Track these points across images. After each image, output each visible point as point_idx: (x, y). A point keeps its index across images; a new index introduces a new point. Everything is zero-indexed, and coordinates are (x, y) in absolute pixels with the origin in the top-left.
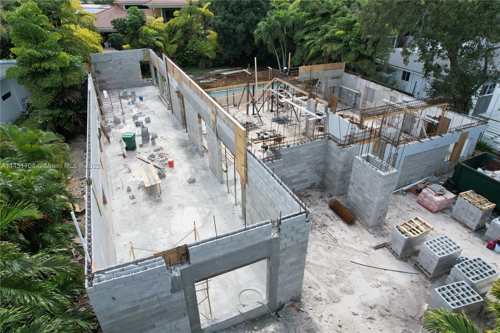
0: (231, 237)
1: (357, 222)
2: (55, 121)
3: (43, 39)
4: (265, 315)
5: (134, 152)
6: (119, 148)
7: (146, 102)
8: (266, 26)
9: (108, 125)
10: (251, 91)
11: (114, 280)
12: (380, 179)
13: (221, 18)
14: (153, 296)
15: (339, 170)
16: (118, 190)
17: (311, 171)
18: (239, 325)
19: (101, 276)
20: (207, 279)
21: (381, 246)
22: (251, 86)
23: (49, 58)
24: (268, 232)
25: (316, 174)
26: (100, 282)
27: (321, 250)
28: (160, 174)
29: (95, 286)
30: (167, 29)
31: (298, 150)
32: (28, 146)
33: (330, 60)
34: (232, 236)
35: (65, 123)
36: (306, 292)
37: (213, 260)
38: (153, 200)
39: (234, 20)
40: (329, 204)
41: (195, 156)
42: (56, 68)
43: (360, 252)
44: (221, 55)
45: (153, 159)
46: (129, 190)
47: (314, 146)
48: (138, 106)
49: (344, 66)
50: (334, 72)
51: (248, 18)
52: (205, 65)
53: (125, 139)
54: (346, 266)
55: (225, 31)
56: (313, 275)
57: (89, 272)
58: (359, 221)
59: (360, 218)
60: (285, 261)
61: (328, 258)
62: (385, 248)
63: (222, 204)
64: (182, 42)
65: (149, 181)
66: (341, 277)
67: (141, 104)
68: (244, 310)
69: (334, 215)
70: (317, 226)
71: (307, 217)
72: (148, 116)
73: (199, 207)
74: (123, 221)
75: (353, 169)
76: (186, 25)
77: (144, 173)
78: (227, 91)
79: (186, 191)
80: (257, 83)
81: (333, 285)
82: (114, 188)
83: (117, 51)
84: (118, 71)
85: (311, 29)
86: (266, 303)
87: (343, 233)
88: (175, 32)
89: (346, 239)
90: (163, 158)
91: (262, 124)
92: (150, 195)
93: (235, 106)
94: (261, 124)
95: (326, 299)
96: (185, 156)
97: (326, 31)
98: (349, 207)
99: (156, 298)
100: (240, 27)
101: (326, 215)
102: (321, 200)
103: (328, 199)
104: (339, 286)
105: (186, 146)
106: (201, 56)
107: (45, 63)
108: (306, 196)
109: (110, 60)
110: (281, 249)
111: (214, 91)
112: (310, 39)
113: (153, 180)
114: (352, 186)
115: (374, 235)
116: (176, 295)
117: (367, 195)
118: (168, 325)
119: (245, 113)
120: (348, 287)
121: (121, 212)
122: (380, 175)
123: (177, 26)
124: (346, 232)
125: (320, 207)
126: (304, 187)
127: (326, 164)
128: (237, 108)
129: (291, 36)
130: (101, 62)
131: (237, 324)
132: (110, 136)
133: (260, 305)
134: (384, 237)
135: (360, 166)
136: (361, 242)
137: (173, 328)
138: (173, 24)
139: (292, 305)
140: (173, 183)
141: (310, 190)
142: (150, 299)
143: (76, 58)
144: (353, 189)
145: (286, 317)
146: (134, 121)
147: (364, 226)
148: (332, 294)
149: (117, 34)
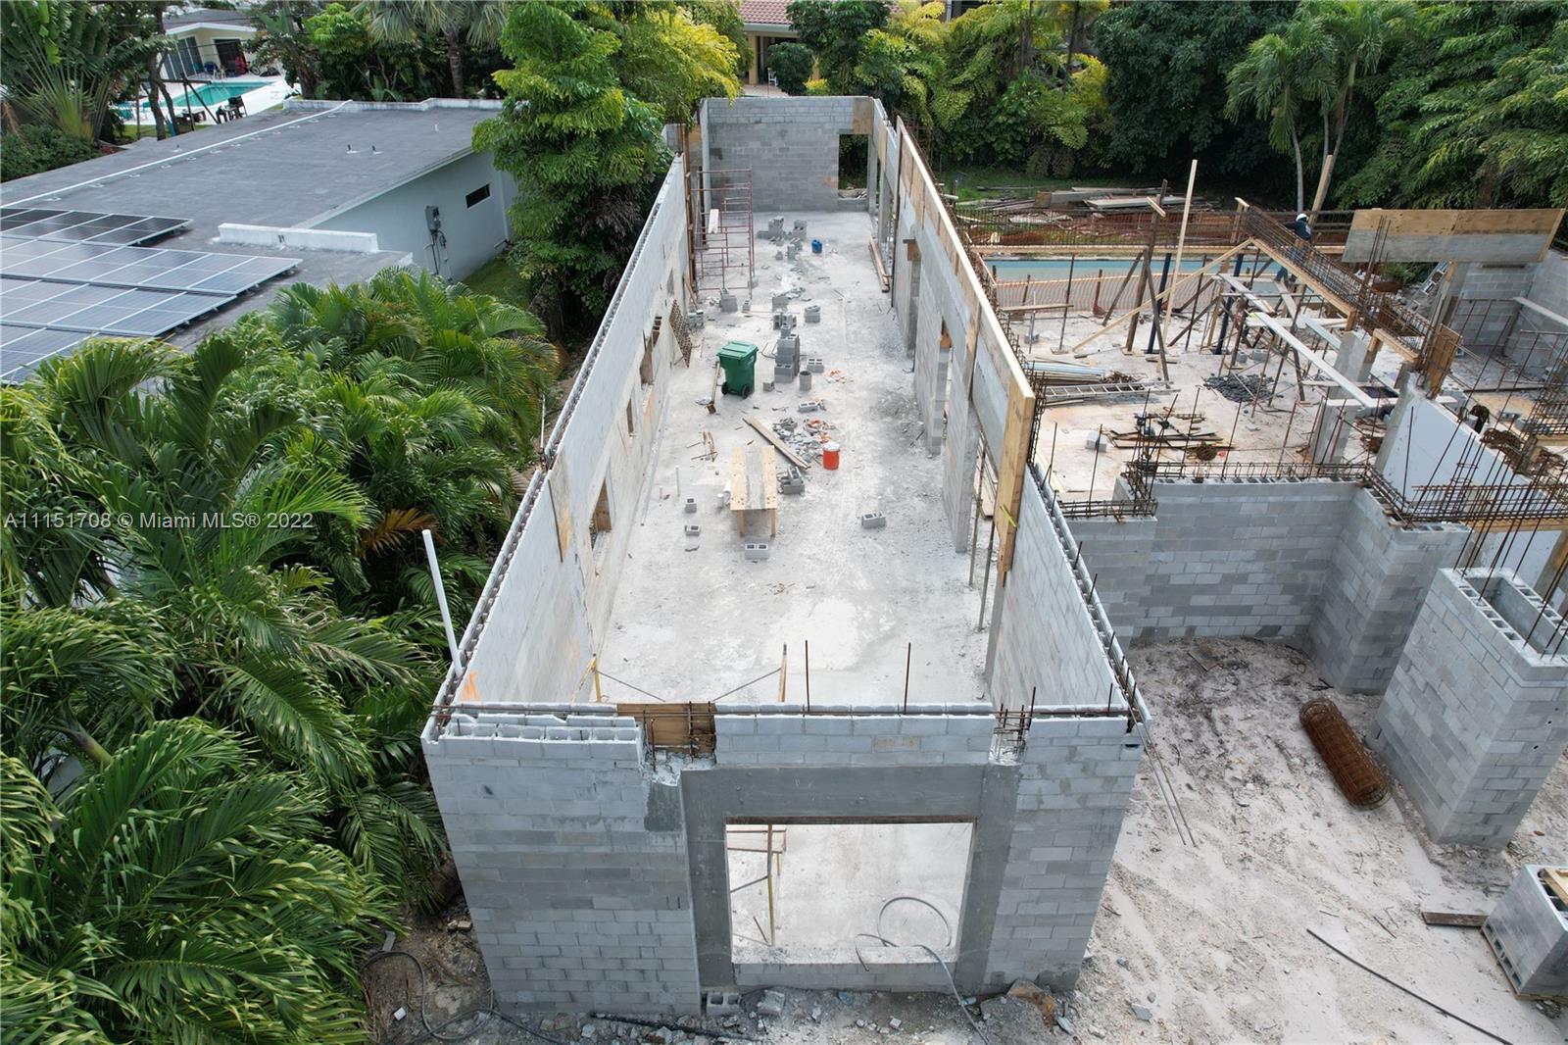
0: (852, 721)
1: (1390, 805)
2: (563, 279)
3: (575, 49)
4: (939, 994)
5: (744, 401)
6: (705, 379)
7: (828, 259)
8: (1281, 54)
9: (699, 311)
10: (1157, 273)
11: (493, 741)
12: (1515, 675)
13: (1129, 15)
14: (596, 820)
15: (1373, 604)
16: (663, 502)
17: (1272, 584)
18: (850, 995)
19: (470, 722)
20: (770, 822)
21: (1460, 921)
22: (1160, 254)
23: (576, 103)
24: (976, 741)
25: (1289, 597)
26: (460, 735)
27: (1211, 857)
28: (789, 483)
29: (444, 741)
30: (951, 40)
31: (1232, 500)
32: (451, 334)
33: (1507, 196)
34: (855, 718)
35: (587, 287)
36: (1102, 974)
37: (788, 775)
38: (743, 553)
39: (1173, 26)
40: (1303, 711)
41: (911, 450)
42: (588, 132)
43: (1362, 912)
44: (1108, 139)
45: (787, 433)
46: (691, 509)
47: (1297, 499)
48: (800, 270)
49: (1556, 225)
50: (1501, 243)
51: (1225, 18)
52: (1046, 168)
53: (725, 361)
54: (1286, 941)
55: (1132, 60)
56: (1151, 928)
57: (446, 701)
58: (1400, 803)
59: (1407, 793)
60: (1029, 850)
61: (1224, 892)
62: (1474, 935)
63: (936, 616)
64: (990, 85)
65: (745, 496)
66: (1250, 973)
67: (814, 263)
68: (875, 956)
69: (1309, 754)
70: (1229, 774)
71: (1129, 731)
72: (819, 303)
73: (865, 608)
74: (646, 590)
75: (1424, 611)
76: (1011, 30)
77: (742, 469)
78: (1073, 261)
79: (844, 550)
80: (1181, 248)
81: (1211, 987)
82: (655, 493)
83: (785, 96)
84: (774, 155)
85: (1458, 72)
86: (949, 958)
87: (1319, 825)
88: (971, 53)
89: (1321, 850)
90: (816, 435)
91: (1168, 387)
92: (742, 535)
93: (1097, 312)
94: (1163, 388)
95: (1167, 1025)
96: (882, 443)
97: (1521, 81)
98: (1377, 744)
99: (600, 827)
100: (1189, 51)
101: (1278, 746)
102: (1280, 689)
103: (1306, 694)
104: (1230, 997)
105: (896, 414)
106: (1041, 133)
107: (565, 116)
108: (1231, 665)
109: (757, 122)
110: (1019, 806)
111: (1046, 255)
112: (1441, 111)
113: (759, 494)
114: (1407, 671)
115: (1446, 873)
116: (660, 839)
117: (1452, 721)
118: (630, 916)
119: (1123, 341)
120: (1261, 1015)
121: (649, 567)
122: (1519, 661)
123: (981, 32)
124: (1330, 825)
125: (1267, 714)
126: (1231, 631)
127: (1333, 569)
128: (1102, 321)
129: (1375, 93)
130: (731, 125)
131: (845, 990)
132: (694, 344)
133: (928, 960)
134: (1487, 892)
135: (1451, 607)
136: (1378, 880)
137: (643, 929)
138: (973, 25)
139: (1037, 999)
140: (817, 517)
141: (1251, 645)
142: (585, 826)
143: (645, 109)
144: (1407, 686)
145: (1001, 1027)
146: (773, 310)
147: (1413, 826)
148: (1194, 1013)
149: (793, 45)
